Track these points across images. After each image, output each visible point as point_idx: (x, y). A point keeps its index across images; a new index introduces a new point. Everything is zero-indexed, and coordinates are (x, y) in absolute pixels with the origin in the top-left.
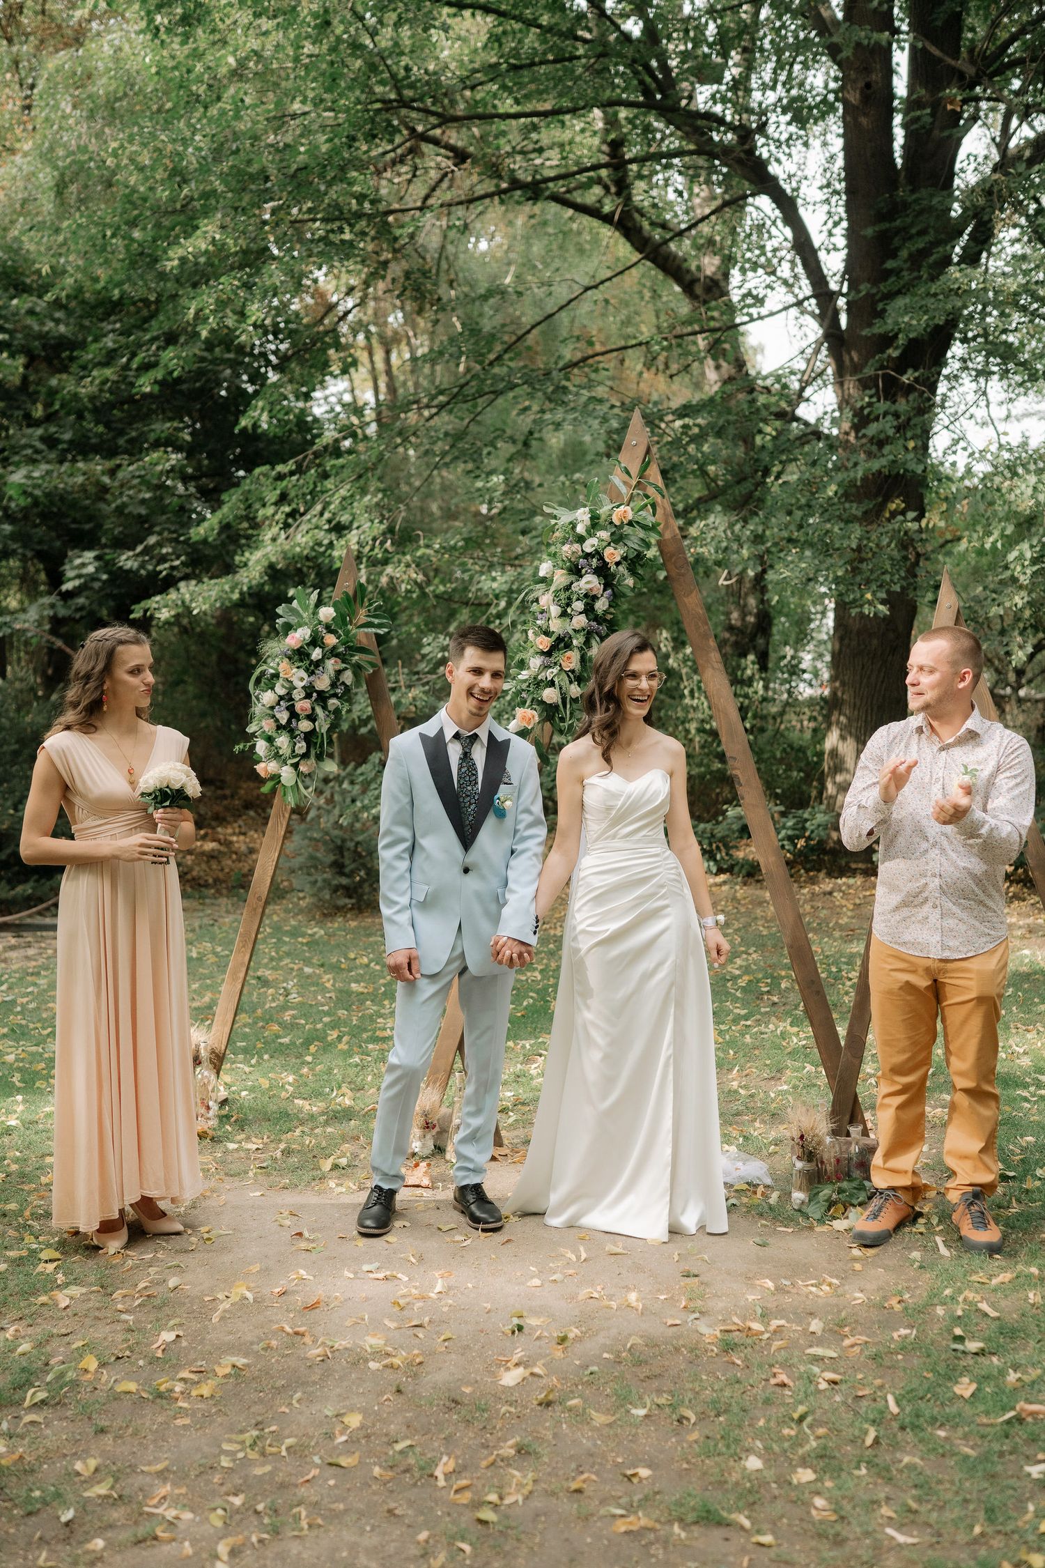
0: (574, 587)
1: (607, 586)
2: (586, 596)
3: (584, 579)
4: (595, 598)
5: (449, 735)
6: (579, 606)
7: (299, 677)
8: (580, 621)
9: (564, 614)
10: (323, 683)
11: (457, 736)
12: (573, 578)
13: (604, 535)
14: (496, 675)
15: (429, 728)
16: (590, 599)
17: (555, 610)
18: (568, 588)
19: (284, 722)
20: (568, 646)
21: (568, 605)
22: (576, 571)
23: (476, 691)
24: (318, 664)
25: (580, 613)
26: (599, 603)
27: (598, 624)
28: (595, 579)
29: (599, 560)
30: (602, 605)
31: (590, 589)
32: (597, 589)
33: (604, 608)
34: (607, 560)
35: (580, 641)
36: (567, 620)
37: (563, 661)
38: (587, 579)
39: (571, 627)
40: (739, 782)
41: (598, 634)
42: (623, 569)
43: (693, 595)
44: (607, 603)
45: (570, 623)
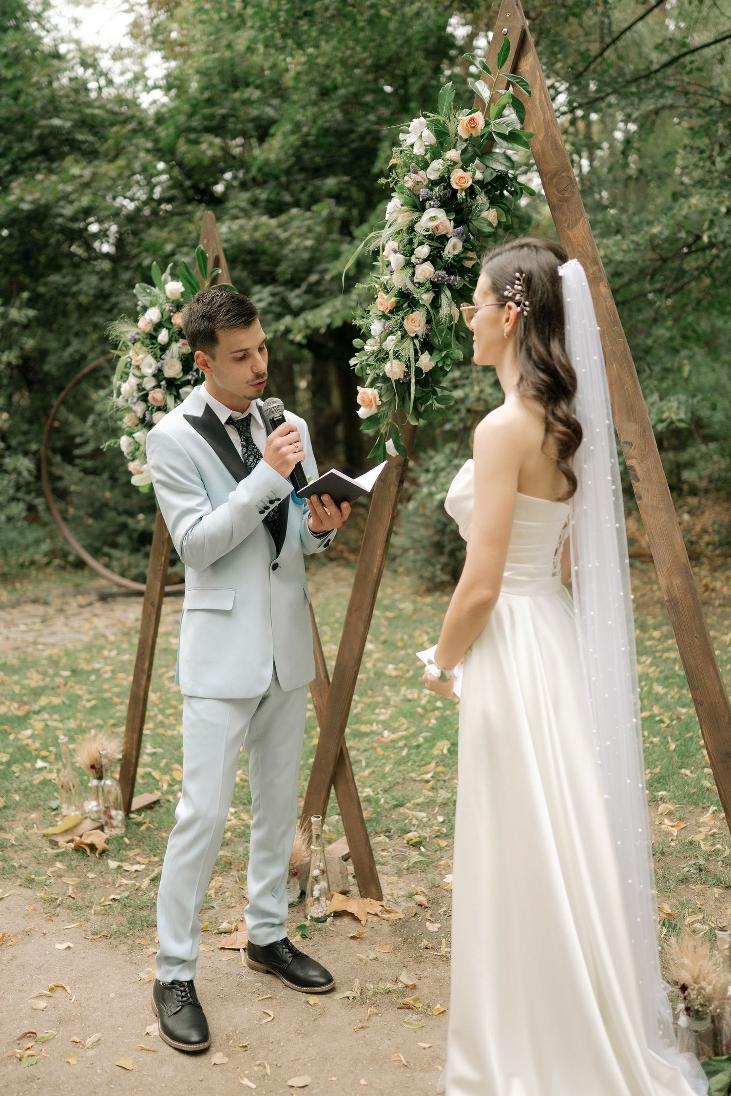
0: (417, 228)
1: (457, 223)
2: (431, 237)
3: (427, 215)
4: (443, 239)
5: (223, 418)
6: (423, 251)
7: (149, 364)
8: (426, 271)
9: (409, 264)
10: (173, 369)
11: (231, 420)
12: (416, 215)
13: (453, 154)
16: (438, 240)
17: (396, 260)
18: (411, 229)
19: (140, 414)
20: (414, 304)
21: (412, 252)
22: (419, 206)
24: (164, 348)
25: (425, 260)
26: (449, 246)
27: (449, 273)
28: (441, 214)
29: (445, 188)
30: (453, 248)
31: (437, 227)
32: (446, 227)
33: (456, 252)
34: (455, 187)
35: (426, 298)
36: (409, 271)
37: (407, 325)
38: (432, 214)
39: (415, 280)
40: (636, 476)
41: (450, 287)
42: (482, 199)
43: (580, 225)
44: (460, 245)
45: (413, 274)
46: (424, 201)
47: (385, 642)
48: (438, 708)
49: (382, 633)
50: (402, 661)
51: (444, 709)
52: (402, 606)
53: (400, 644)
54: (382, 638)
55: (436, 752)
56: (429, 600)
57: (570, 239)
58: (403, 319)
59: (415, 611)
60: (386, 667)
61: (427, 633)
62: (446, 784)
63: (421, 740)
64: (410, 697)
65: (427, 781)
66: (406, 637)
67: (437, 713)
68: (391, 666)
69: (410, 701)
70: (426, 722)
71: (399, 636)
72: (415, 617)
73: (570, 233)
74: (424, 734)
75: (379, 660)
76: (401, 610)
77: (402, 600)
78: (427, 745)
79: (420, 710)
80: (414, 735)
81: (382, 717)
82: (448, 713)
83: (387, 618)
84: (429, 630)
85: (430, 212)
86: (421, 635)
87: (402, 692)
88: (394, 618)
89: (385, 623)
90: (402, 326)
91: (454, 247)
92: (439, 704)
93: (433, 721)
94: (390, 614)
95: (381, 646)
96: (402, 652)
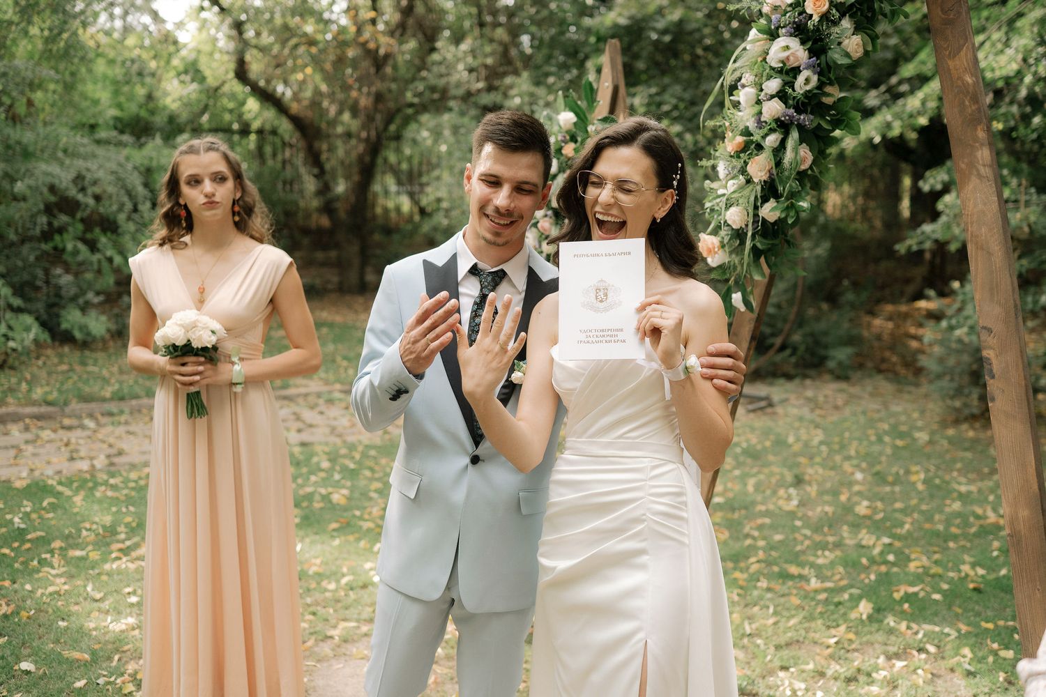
0: (768, 59)
1: (813, 52)
2: (780, 71)
3: (778, 44)
4: (796, 71)
5: (463, 267)
6: (773, 85)
8: (774, 108)
9: (759, 102)
11: (474, 271)
12: (768, 44)
14: (520, 188)
15: (438, 255)
16: (789, 73)
17: (745, 95)
18: (763, 60)
21: (761, 87)
22: (773, 35)
23: (490, 210)
25: (772, 97)
26: (801, 79)
27: (799, 111)
28: (794, 43)
29: (800, 14)
30: (805, 82)
31: (788, 58)
32: (797, 59)
33: (808, 88)
34: (809, 11)
35: (772, 140)
36: (757, 108)
37: (751, 169)
38: (784, 44)
39: (762, 119)
40: (991, 370)
41: (801, 128)
42: (846, 23)
43: (963, 53)
44: (815, 79)
45: (760, 113)
46: (777, 28)
47: (877, 474)
48: (886, 562)
49: (880, 463)
50: (882, 500)
51: (893, 564)
52: (917, 435)
53: (890, 479)
54: (878, 468)
55: (853, 615)
56: (951, 432)
57: (949, 70)
58: (746, 163)
59: (931, 442)
60: (858, 503)
61: (927, 471)
62: (849, 655)
63: (846, 596)
64: (864, 543)
65: (828, 647)
66: (902, 472)
67: (883, 569)
68: (865, 503)
69: (863, 547)
70: (863, 576)
71: (894, 470)
72: (928, 450)
73: (950, 63)
74: (854, 591)
75: (859, 493)
76: (915, 440)
77: (921, 429)
78: (848, 604)
79: (864, 561)
80: (842, 590)
81: (820, 561)
82: (895, 569)
83: (896, 447)
84: (932, 468)
85: (782, 41)
86: (917, 473)
87: (860, 536)
88: (904, 448)
89: (889, 451)
90: (743, 171)
91: (807, 81)
92: (891, 558)
93: (873, 577)
94: (899, 443)
95: (869, 478)
96: (888, 489)
